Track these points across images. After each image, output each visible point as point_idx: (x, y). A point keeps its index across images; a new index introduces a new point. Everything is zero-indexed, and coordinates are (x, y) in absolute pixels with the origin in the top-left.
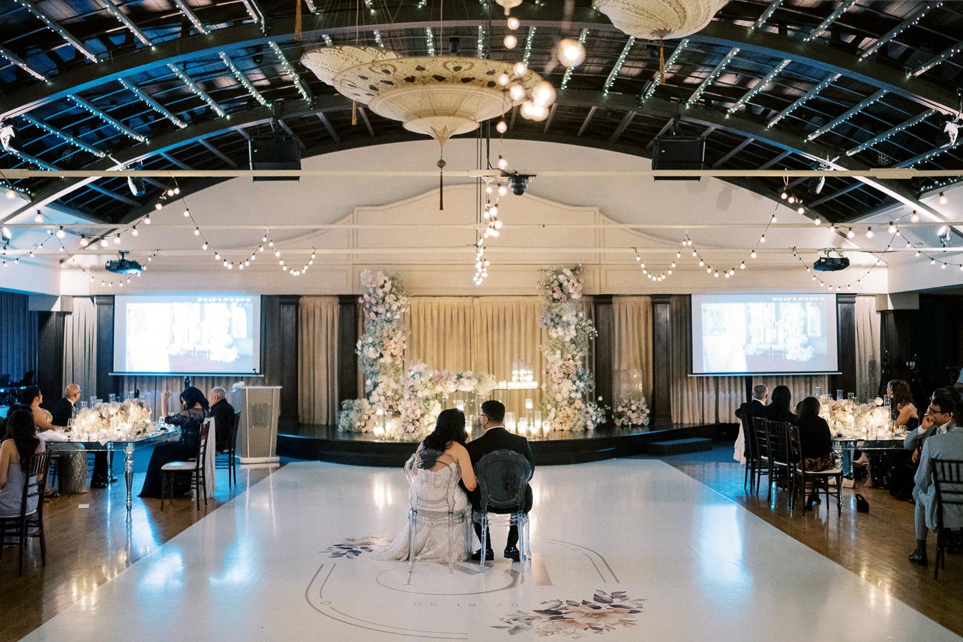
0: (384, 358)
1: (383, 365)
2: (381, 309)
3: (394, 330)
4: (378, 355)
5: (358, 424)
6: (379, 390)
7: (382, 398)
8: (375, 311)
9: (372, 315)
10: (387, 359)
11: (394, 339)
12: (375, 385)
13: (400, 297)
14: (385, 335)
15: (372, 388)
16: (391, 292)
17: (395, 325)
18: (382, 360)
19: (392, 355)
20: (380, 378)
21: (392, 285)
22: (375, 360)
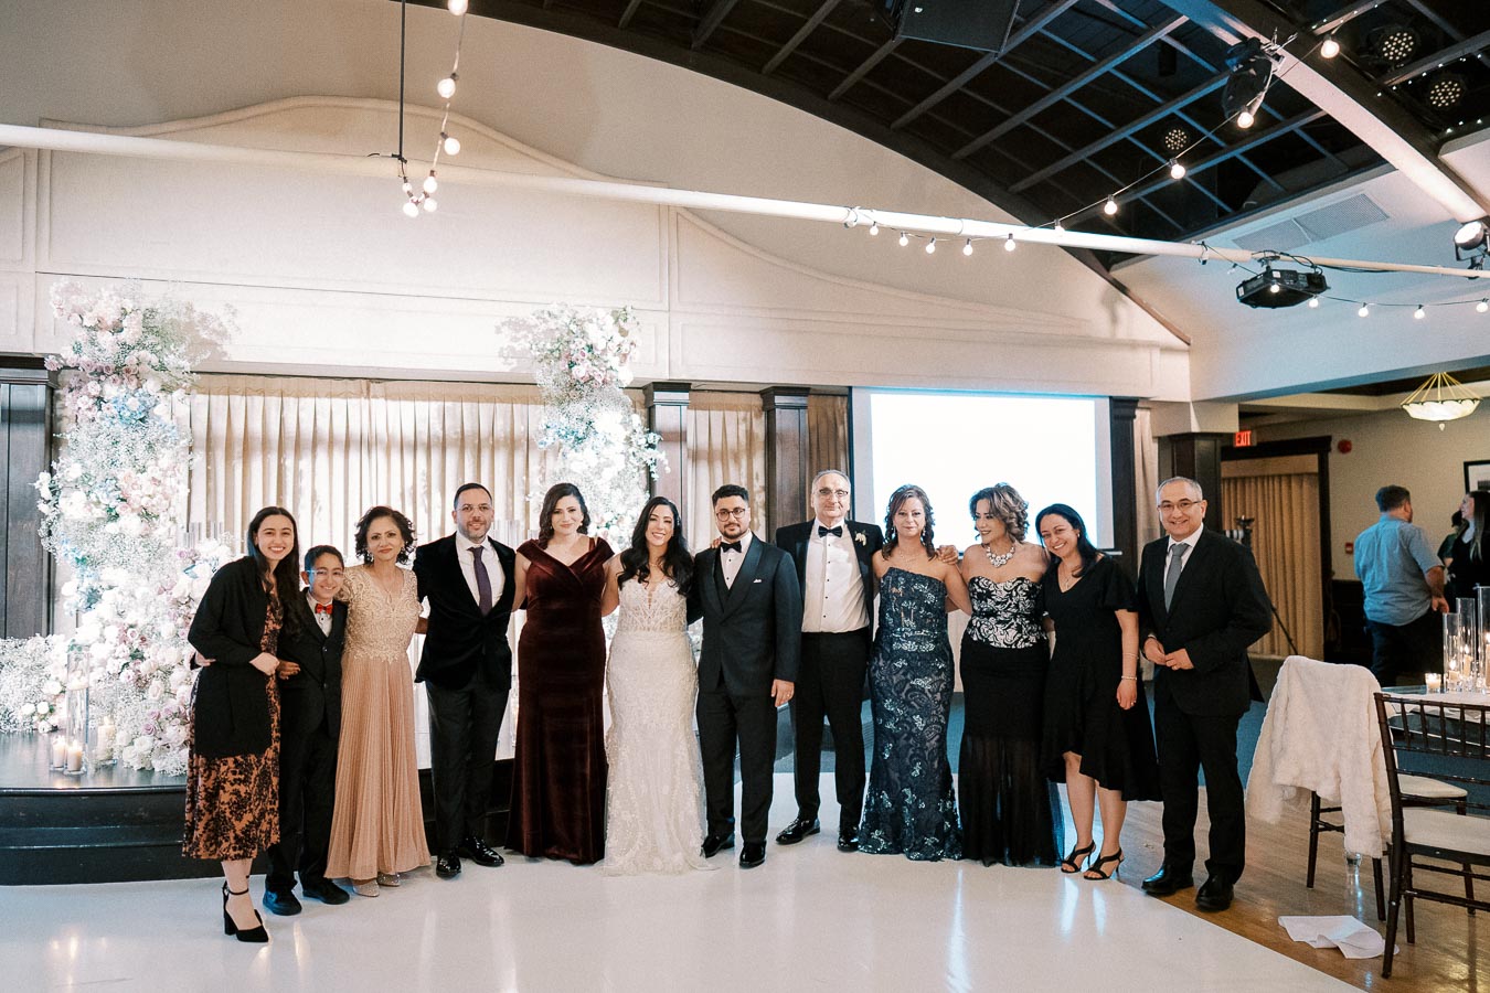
0: (121, 521)
1: (116, 539)
2: (111, 390)
3: (150, 446)
4: (100, 512)
5: (29, 709)
6: (104, 609)
7: (112, 633)
8: (94, 393)
9: (84, 402)
10: (130, 523)
11: (153, 472)
12: (93, 597)
13: (171, 360)
14: (123, 457)
15: (82, 604)
16: (140, 345)
17: (153, 433)
18: (112, 528)
19: (146, 515)
20: (109, 574)
21: (148, 329)
22: (91, 527)
